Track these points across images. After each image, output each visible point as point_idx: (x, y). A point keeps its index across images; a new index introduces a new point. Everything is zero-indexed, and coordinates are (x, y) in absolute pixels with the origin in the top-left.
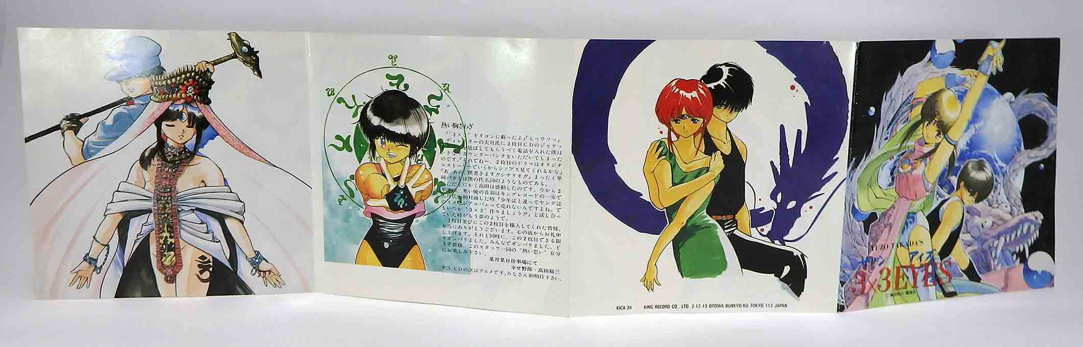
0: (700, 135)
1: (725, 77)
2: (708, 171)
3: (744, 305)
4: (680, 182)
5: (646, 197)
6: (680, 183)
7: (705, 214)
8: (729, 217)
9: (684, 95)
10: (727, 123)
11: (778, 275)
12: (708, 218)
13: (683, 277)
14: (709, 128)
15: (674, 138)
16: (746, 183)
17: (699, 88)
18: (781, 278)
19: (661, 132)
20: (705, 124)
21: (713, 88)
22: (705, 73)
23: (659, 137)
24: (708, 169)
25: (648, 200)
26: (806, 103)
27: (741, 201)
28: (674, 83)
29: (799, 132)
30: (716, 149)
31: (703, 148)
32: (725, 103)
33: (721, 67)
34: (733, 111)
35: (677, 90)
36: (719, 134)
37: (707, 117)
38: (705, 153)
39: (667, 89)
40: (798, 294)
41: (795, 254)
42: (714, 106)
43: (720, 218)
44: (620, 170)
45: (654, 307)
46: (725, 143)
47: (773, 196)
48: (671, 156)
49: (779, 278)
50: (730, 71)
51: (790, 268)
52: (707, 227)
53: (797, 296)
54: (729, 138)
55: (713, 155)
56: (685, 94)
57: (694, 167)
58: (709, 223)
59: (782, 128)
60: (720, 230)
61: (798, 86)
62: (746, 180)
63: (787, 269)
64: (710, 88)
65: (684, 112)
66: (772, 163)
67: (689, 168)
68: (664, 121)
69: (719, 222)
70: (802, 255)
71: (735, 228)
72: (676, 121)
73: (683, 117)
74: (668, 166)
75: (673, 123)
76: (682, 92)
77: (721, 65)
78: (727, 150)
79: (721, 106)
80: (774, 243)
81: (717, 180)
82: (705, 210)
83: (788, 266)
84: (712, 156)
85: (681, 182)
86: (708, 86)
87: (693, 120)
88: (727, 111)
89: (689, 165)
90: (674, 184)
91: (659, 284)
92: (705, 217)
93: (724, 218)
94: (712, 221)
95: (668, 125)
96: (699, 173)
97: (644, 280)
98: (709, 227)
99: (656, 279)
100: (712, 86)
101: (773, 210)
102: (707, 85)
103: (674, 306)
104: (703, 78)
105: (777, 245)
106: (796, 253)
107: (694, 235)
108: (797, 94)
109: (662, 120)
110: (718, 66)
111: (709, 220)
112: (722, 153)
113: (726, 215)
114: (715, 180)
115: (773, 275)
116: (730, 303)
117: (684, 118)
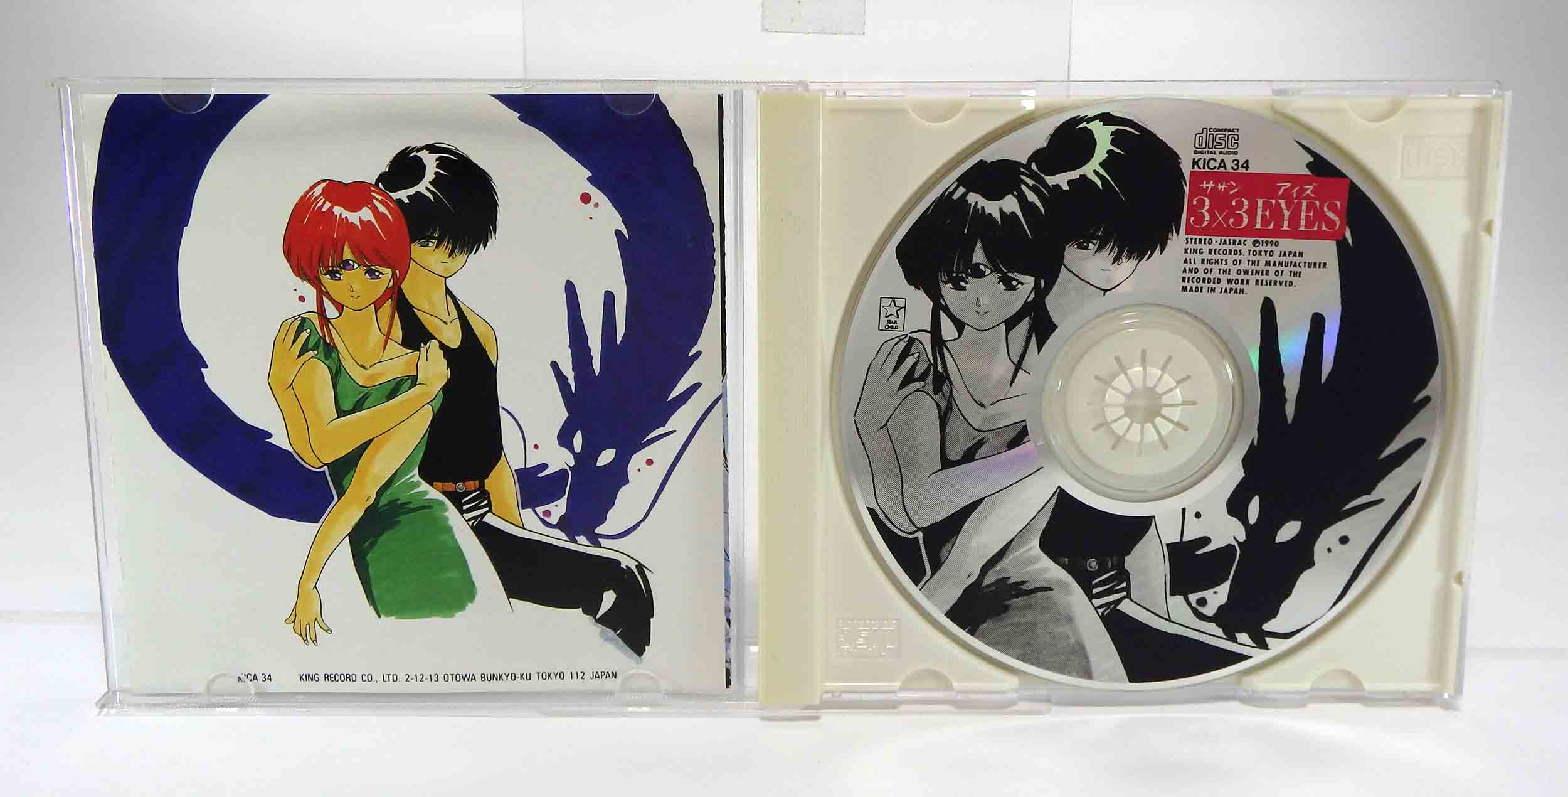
0: (388, 306)
1: (430, 175)
2: (414, 384)
3: (522, 676)
4: (354, 408)
5: (280, 439)
6: (354, 411)
7: (417, 478)
8: (472, 485)
9: (343, 217)
10: (446, 278)
11: (591, 608)
12: (425, 486)
13: (380, 617)
14: (405, 286)
15: (331, 311)
16: (501, 409)
17: (375, 201)
18: (598, 617)
19: (302, 299)
20: (398, 281)
21: (406, 201)
22: (383, 167)
23: (300, 309)
24: (414, 380)
25: (286, 446)
26: (618, 233)
27: (494, 450)
28: (318, 190)
29: (609, 297)
30: (427, 336)
31: (398, 332)
32: (436, 235)
33: (419, 154)
34: (456, 252)
35: (328, 205)
36: (430, 303)
37: (401, 264)
38: (405, 344)
39: (304, 205)
40: (640, 651)
41: (623, 566)
42: (412, 241)
43: (450, 486)
44: (216, 379)
45: (322, 678)
46: (445, 323)
47: (565, 438)
48: (329, 350)
49: (595, 618)
50: (441, 163)
51: (615, 596)
52: (424, 507)
53: (636, 655)
54: (454, 314)
55: (423, 350)
56: (346, 213)
57: (380, 375)
58: (428, 497)
59: (570, 289)
60: (452, 513)
61: (597, 195)
62: (500, 404)
63: (609, 598)
64: (399, 201)
65: (347, 254)
66: (554, 365)
67: (371, 377)
68: (305, 274)
69: (450, 495)
70: (640, 567)
71: (487, 509)
72: (333, 274)
73: (345, 265)
74: (322, 372)
75: (326, 279)
76: (337, 210)
77: (419, 150)
78: (454, 338)
79: (428, 242)
80: (575, 542)
81: (437, 404)
82: (416, 471)
83: (611, 591)
84: (419, 351)
85: (358, 407)
86: (394, 196)
87: (371, 272)
88: (442, 253)
89: (371, 371)
90: (341, 413)
91: (328, 630)
92: (418, 484)
93: (460, 487)
94: (433, 494)
95: (316, 282)
96: (394, 389)
97: (294, 618)
98: (428, 506)
99: (319, 619)
100: (403, 195)
101: (568, 468)
102: (391, 194)
103: (365, 678)
104: (382, 178)
105: (582, 545)
106: (625, 562)
107: (397, 523)
108: (594, 212)
109: (299, 271)
110: (412, 150)
111: (426, 493)
112: (442, 346)
113: (464, 482)
114: (433, 403)
115: (581, 609)
116: (489, 672)
117: (348, 268)
